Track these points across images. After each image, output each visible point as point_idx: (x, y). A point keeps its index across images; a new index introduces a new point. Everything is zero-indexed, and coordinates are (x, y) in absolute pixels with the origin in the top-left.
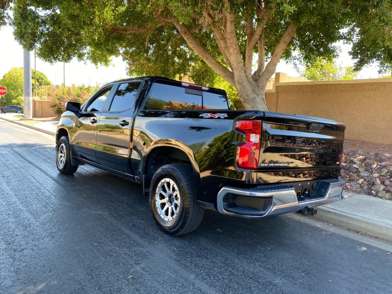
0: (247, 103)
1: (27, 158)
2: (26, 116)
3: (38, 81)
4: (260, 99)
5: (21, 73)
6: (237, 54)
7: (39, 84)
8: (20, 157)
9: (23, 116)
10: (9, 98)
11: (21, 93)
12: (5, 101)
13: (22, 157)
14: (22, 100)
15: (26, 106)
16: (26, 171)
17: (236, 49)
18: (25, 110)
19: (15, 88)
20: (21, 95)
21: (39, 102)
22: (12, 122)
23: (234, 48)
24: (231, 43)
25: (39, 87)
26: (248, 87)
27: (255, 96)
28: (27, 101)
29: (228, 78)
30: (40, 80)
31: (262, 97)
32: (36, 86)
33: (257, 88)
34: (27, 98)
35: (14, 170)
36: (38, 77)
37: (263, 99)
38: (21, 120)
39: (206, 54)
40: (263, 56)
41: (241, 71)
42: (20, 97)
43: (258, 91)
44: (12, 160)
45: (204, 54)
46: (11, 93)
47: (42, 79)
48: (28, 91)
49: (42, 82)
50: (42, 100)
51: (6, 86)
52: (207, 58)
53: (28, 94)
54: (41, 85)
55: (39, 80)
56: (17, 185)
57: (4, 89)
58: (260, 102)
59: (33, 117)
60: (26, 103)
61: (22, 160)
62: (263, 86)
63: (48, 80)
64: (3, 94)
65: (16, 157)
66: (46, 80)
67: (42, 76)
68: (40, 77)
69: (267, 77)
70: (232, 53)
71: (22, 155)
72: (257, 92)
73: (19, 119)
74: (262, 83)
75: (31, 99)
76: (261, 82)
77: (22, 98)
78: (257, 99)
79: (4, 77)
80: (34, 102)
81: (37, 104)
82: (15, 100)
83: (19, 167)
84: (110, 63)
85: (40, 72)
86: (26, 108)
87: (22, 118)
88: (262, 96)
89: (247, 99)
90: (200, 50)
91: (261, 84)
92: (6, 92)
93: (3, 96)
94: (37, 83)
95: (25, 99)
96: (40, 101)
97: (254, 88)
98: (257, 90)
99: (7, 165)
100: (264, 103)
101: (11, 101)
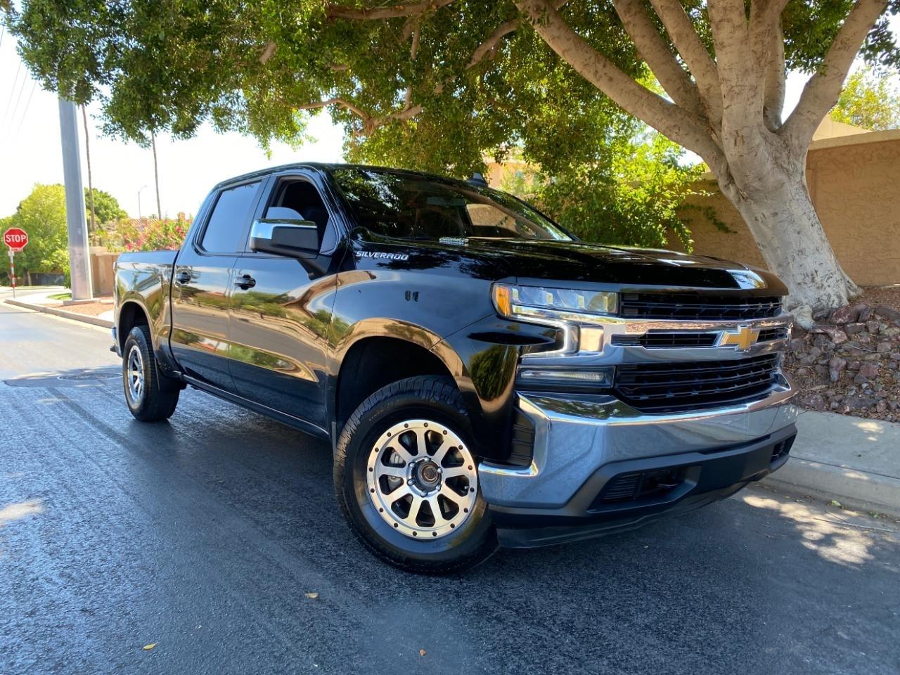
0: (756, 202)
1: (100, 417)
2: (79, 295)
3: (97, 213)
4: (796, 186)
5: (58, 196)
6: (741, 43)
7: (99, 220)
8: (78, 416)
9: (70, 295)
10: (34, 255)
11: (60, 243)
12: (25, 264)
13: (84, 414)
14: (63, 259)
15: (76, 270)
16: (107, 473)
17: (740, 26)
18: (75, 278)
19: (46, 234)
20: (60, 247)
21: (105, 257)
22: (45, 311)
23: (736, 24)
24: (725, 9)
25: (102, 225)
26: (764, 152)
27: (782, 177)
28: (78, 256)
29: (682, 132)
30: (102, 211)
31: (801, 181)
32: (95, 223)
33: (784, 154)
34: (77, 249)
35: (67, 472)
36: (98, 203)
37: (803, 186)
38: (66, 304)
39: (604, 66)
40: (780, 60)
41: (751, 100)
42: (60, 251)
43: (789, 163)
44: (57, 429)
45: (600, 66)
46: (38, 245)
47: (106, 208)
48: (79, 232)
49: (107, 214)
50: (113, 254)
51: (25, 227)
52: (611, 79)
53: (79, 241)
54: (103, 220)
55: (100, 212)
56: (86, 545)
57: (20, 233)
58: (797, 197)
59: (95, 296)
60: (76, 264)
61: (87, 428)
62: (801, 147)
63: (121, 208)
64: (20, 244)
65: (65, 415)
66: (115, 210)
67: (105, 201)
68: (101, 204)
69: (814, 117)
70: (726, 42)
71: (83, 406)
72: (785, 166)
73: (61, 302)
74: (798, 138)
75: (88, 250)
76: (794, 134)
77: (65, 254)
78: (787, 184)
79: (20, 208)
80: (95, 259)
81: (102, 263)
82: (46, 259)
83: (82, 456)
84: (302, 135)
85: (101, 192)
86: (77, 274)
87: (69, 299)
88: (799, 176)
89: (757, 190)
90: (588, 55)
91: (795, 142)
92: (25, 241)
93: (20, 249)
94: (96, 218)
95: (73, 253)
96: (108, 256)
97: (778, 155)
98: (787, 161)
99: (42, 452)
100: (807, 197)
101: (39, 263)
